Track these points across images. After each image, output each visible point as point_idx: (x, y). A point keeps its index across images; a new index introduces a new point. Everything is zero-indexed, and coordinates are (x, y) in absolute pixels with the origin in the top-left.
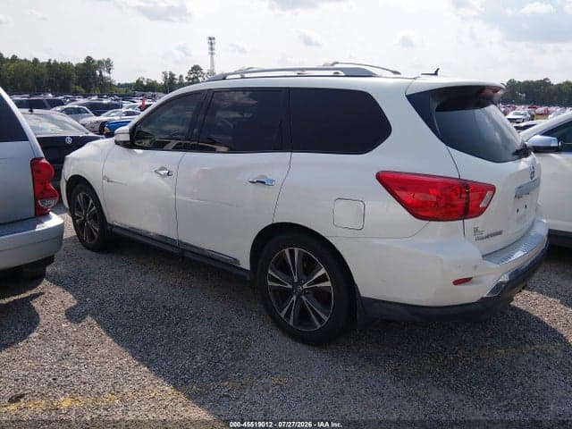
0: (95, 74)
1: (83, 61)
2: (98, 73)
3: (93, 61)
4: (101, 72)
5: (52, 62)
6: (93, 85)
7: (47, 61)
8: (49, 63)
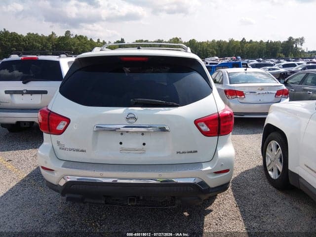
0: (293, 46)
1: (287, 40)
2: (295, 46)
3: (293, 39)
4: (296, 45)
5: (269, 42)
6: (291, 53)
7: (267, 41)
8: (268, 42)
